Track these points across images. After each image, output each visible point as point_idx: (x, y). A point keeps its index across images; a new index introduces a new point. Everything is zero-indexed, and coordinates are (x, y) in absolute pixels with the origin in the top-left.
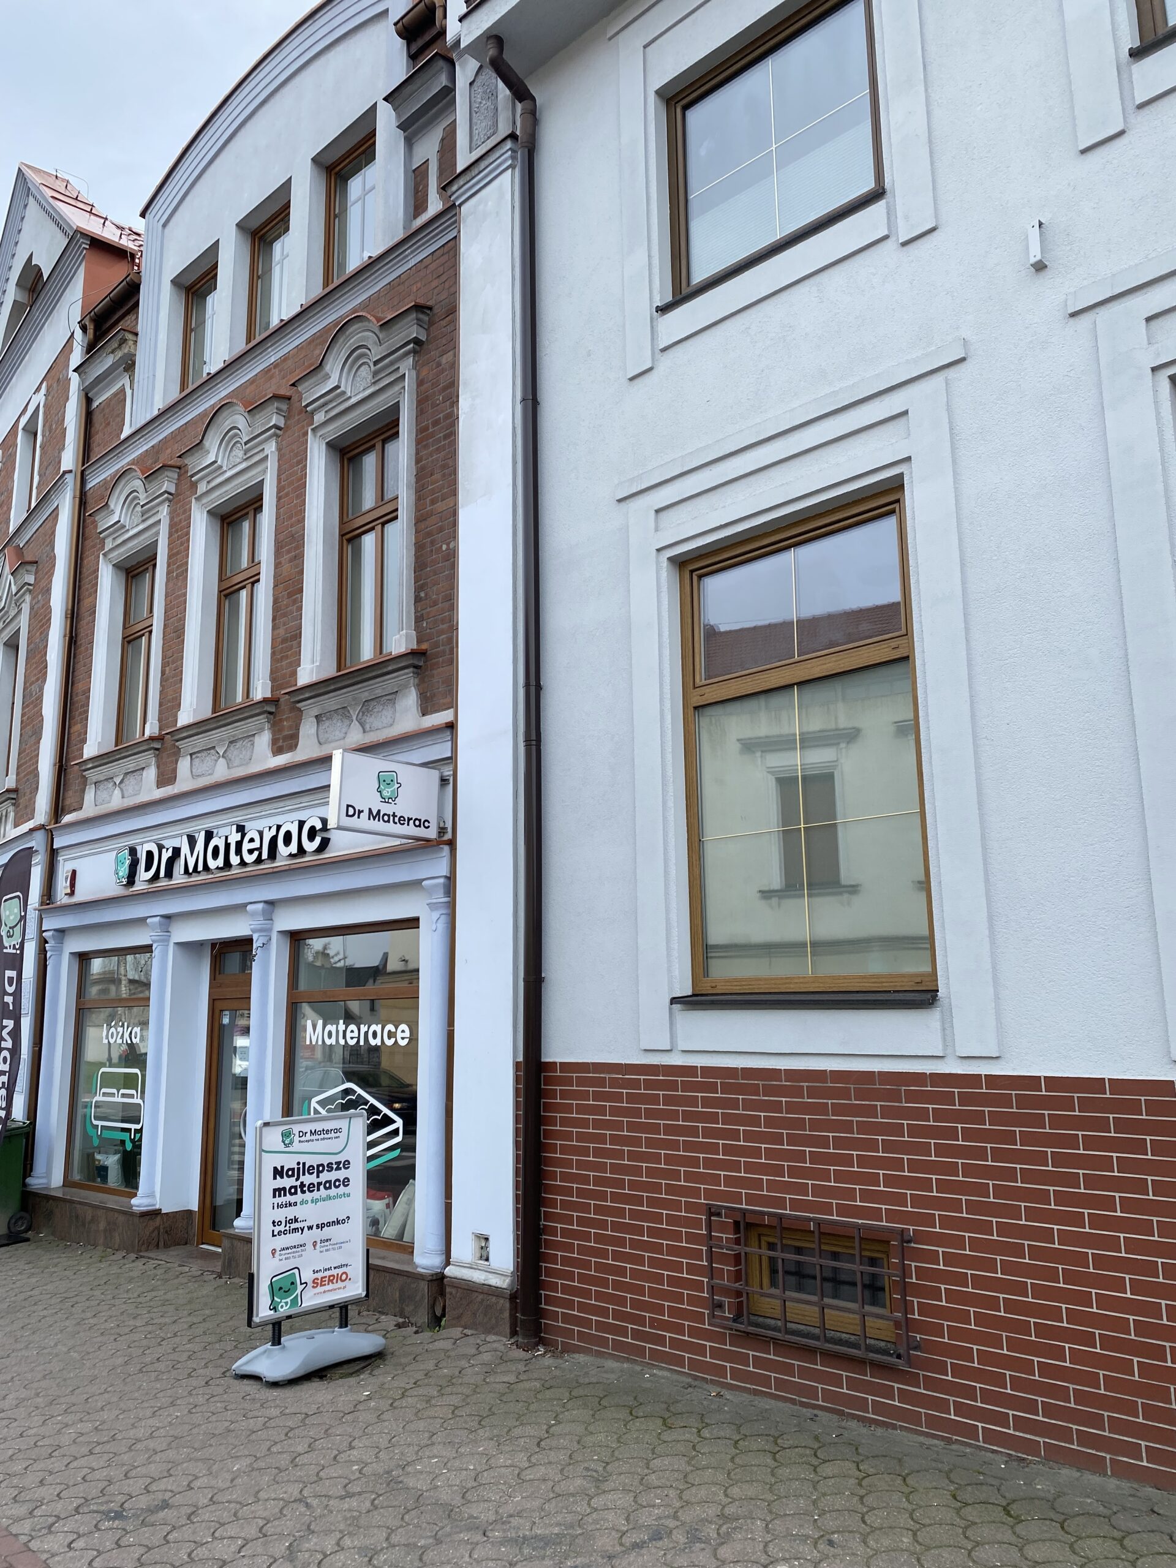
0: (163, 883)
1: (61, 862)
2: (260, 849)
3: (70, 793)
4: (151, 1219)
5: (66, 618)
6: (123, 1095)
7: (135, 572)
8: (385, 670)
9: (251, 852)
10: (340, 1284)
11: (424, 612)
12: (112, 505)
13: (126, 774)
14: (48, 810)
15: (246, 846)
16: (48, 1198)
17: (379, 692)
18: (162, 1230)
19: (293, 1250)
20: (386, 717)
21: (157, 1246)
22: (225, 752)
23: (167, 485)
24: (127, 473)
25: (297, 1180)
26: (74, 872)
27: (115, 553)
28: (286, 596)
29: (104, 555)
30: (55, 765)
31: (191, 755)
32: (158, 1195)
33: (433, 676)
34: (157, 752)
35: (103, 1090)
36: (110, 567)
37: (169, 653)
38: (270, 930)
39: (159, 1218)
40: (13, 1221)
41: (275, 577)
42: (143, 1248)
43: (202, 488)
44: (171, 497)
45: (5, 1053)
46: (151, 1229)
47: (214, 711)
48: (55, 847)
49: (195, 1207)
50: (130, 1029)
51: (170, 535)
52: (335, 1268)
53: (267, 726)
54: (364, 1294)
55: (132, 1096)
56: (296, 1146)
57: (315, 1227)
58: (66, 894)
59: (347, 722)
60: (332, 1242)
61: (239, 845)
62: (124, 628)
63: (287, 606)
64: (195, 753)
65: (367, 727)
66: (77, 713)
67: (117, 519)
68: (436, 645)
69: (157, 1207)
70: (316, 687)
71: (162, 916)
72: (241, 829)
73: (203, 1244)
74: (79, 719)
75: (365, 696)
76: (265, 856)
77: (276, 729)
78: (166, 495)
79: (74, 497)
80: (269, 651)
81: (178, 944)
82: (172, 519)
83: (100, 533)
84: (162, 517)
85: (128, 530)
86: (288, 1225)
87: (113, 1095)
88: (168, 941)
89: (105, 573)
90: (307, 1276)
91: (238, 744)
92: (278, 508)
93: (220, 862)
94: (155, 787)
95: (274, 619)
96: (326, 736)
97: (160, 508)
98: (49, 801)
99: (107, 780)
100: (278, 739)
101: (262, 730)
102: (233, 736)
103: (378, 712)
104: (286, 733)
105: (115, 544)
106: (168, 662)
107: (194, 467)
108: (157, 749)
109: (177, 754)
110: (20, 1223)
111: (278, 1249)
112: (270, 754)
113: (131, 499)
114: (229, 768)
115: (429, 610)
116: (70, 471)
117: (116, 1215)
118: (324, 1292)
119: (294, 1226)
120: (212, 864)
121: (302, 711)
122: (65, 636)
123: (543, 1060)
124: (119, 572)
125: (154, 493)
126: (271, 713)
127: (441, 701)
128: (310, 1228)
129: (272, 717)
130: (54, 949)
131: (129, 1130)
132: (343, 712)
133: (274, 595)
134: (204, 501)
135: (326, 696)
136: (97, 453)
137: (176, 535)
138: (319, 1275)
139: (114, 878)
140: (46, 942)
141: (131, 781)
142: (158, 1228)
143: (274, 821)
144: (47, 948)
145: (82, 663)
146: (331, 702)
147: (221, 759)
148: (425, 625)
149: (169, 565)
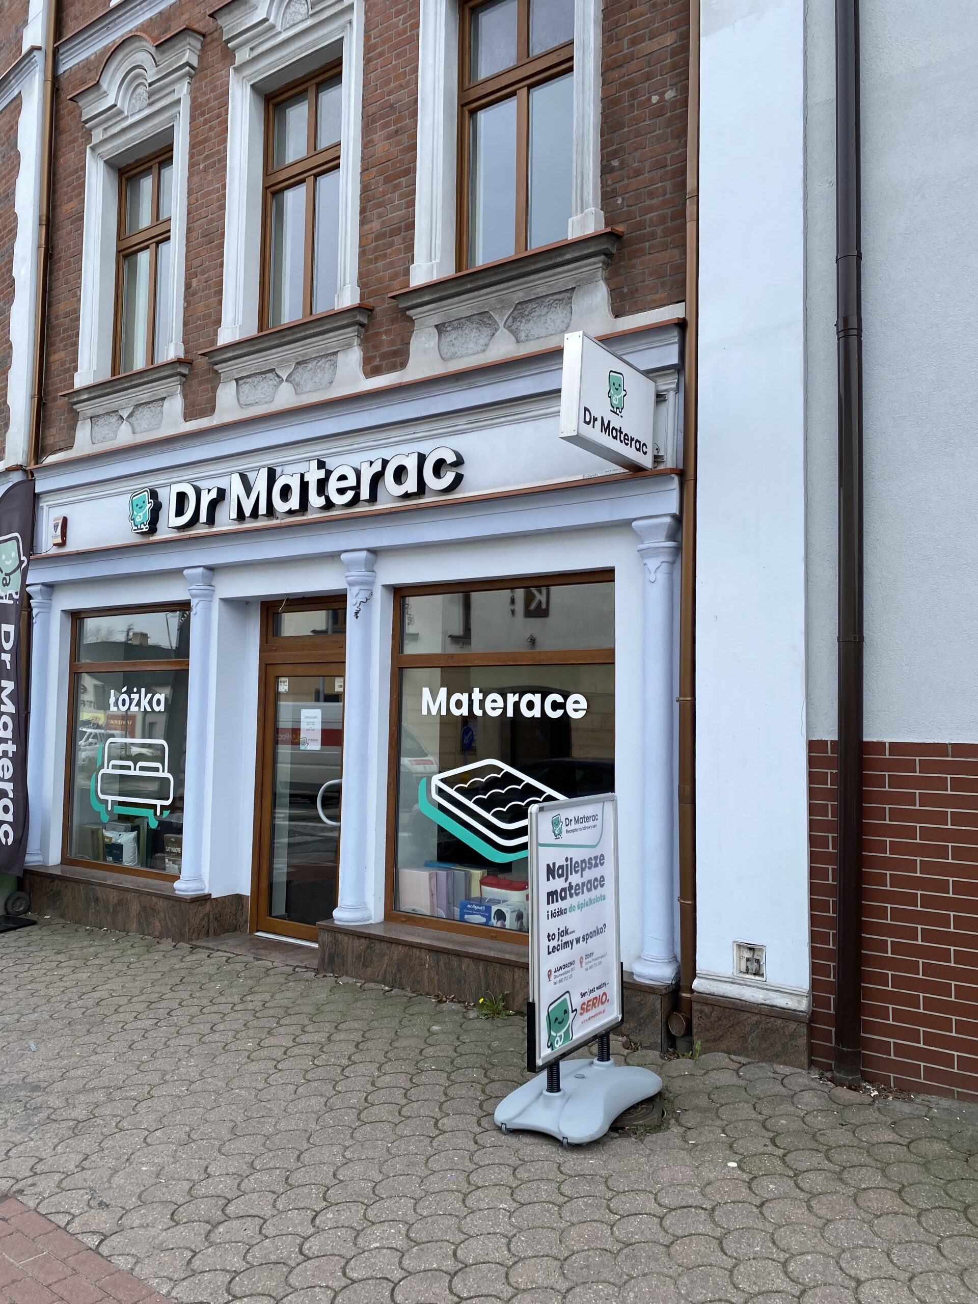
0: (200, 530)
1: (45, 508)
2: (357, 488)
3: (53, 431)
4: (200, 905)
5: (40, 224)
6: (142, 769)
7: (134, 172)
8: (559, 260)
9: (341, 491)
10: (601, 1008)
11: (617, 185)
12: (104, 85)
13: (137, 406)
14: (26, 449)
15: (333, 485)
16: (53, 877)
17: (542, 290)
18: (211, 917)
19: (566, 970)
20: (553, 321)
21: (208, 934)
22: (290, 375)
23: (188, 53)
24: (127, 44)
25: (566, 880)
26: (65, 520)
27: (109, 146)
28: (381, 182)
29: (93, 149)
30: (32, 397)
31: (237, 380)
32: (206, 878)
33: (634, 267)
34: (184, 379)
35: (113, 762)
36: (101, 164)
37: (197, 262)
38: (372, 583)
39: (208, 904)
40: (11, 902)
41: (363, 159)
42: (194, 937)
43: (242, 56)
44: (193, 72)
45: (5, 718)
46: (201, 915)
47: (261, 329)
48: (36, 491)
49: (246, 890)
50: (149, 696)
51: (193, 119)
52: (597, 988)
53: (356, 341)
54: (620, 1017)
55: (157, 770)
56: (566, 838)
57: (581, 939)
58: (55, 545)
59: (487, 331)
60: (594, 957)
61: (322, 485)
62: (119, 239)
63: (384, 194)
64: (242, 378)
65: (523, 336)
66: (58, 339)
67: (113, 103)
68: (641, 226)
69: (206, 892)
70: (439, 287)
71: (205, 567)
72: (321, 465)
73: (258, 931)
74: (61, 345)
75: (519, 296)
76: (365, 494)
77: (370, 345)
78: (188, 68)
79: (45, 81)
80: (357, 250)
81: (225, 600)
82: (193, 100)
83: (86, 122)
84: (182, 96)
85: (127, 117)
86: (561, 938)
87: (129, 768)
88: (211, 596)
89: (94, 171)
90: (577, 1001)
91: (310, 366)
92: (366, 72)
93: (294, 503)
94: (182, 420)
95: (363, 211)
96: (453, 350)
97: (177, 87)
98: (27, 438)
99: (108, 413)
100: (374, 357)
101: (350, 346)
102: (303, 356)
103: (540, 316)
104: (385, 349)
105: (106, 136)
106: (196, 273)
107: (232, 28)
108: (184, 375)
109: (214, 379)
110: (18, 903)
111: (553, 970)
112: (362, 376)
113: (133, 76)
114: (297, 394)
115: (626, 182)
116: (39, 49)
117: (155, 899)
118: (590, 1019)
119: (566, 939)
120: (280, 506)
121: (413, 321)
122: (39, 247)
123: (865, 739)
124: (111, 172)
125: (170, 65)
126: (362, 325)
127: (648, 297)
128: (578, 941)
129: (363, 330)
130: (41, 605)
131: (154, 807)
132: (483, 318)
133: (362, 182)
134: (247, 72)
135: (457, 299)
136: (73, 27)
137: (202, 119)
138: (586, 998)
139: (128, 525)
140: (30, 597)
141: (146, 412)
142: (208, 915)
143: (378, 455)
144: (32, 605)
145: (62, 280)
146: (461, 307)
147: (284, 384)
148: (619, 201)
149: (192, 156)
